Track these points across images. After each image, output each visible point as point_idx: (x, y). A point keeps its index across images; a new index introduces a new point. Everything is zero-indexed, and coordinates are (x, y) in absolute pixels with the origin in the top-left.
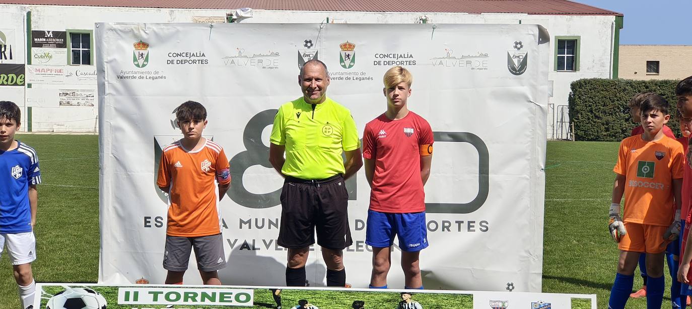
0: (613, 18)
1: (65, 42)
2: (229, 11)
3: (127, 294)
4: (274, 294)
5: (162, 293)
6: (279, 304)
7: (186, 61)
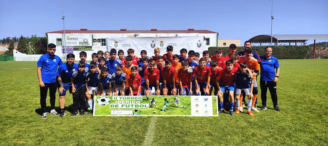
0: (216, 34)
1: (100, 41)
2: (135, 34)
3: (114, 98)
4: (147, 97)
6: (148, 100)
7: (126, 46)
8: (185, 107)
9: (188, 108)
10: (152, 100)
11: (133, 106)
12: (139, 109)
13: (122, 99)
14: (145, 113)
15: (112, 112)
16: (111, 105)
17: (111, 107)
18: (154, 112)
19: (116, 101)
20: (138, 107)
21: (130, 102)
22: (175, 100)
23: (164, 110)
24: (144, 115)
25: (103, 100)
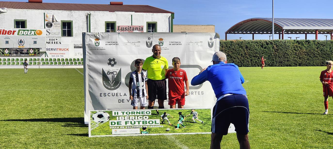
3: (115, 113)
4: (157, 111)
5: (125, 112)
6: (158, 114)
8: (204, 122)
9: (209, 124)
10: (163, 115)
11: (140, 122)
12: (147, 126)
13: (125, 114)
14: (156, 131)
15: (113, 131)
16: (112, 123)
17: (112, 124)
18: (168, 129)
19: (118, 117)
20: (146, 123)
21: (136, 117)
22: (192, 114)
23: (179, 127)
24: (155, 133)
25: (100, 116)
